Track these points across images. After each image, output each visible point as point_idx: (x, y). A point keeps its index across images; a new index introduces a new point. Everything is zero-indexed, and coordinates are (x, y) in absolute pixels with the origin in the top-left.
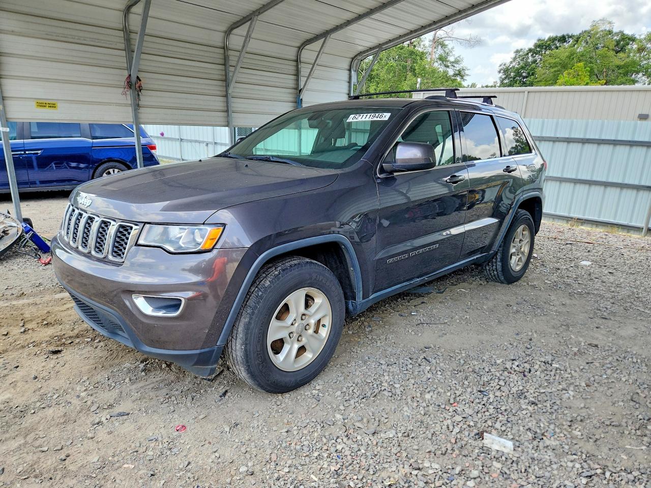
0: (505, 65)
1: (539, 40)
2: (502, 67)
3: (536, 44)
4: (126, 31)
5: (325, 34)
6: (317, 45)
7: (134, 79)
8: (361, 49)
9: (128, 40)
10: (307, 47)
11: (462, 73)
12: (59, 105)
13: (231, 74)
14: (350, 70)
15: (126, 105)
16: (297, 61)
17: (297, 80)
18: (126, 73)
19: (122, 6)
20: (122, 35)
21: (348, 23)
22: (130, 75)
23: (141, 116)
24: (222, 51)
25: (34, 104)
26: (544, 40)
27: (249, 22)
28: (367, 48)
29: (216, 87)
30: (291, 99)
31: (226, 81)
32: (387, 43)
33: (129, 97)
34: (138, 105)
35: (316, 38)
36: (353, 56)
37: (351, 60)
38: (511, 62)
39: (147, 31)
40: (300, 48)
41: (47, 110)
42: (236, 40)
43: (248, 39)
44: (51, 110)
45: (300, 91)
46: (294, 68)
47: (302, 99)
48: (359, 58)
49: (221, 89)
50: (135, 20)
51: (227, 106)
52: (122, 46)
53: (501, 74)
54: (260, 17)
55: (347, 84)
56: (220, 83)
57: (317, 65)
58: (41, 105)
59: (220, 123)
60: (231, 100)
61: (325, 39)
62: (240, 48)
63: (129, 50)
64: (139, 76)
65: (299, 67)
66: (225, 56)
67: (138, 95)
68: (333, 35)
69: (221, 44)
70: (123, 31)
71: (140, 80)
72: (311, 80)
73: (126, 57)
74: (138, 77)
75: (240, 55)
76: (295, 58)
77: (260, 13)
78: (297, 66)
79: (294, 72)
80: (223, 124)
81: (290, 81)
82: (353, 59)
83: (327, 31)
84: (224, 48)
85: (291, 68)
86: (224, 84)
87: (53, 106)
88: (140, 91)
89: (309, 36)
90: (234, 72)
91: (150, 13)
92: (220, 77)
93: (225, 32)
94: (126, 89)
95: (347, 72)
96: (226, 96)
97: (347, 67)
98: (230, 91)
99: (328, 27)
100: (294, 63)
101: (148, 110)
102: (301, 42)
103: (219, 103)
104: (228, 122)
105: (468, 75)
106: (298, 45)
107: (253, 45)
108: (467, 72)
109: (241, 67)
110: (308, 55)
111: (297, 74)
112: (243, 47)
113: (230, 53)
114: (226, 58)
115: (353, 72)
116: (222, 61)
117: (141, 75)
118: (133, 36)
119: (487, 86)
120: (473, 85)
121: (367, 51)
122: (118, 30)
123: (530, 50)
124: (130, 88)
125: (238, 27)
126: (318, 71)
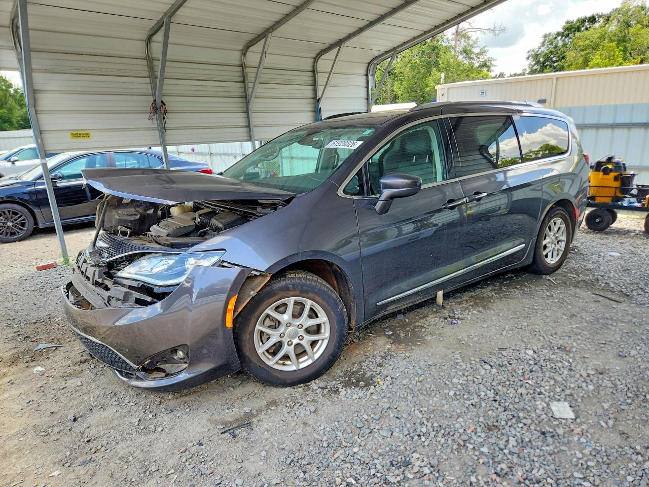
0: (533, 51)
1: (567, 23)
2: (530, 53)
3: (564, 26)
4: (149, 59)
5: (339, 43)
6: (332, 54)
7: (159, 103)
8: (377, 53)
9: (151, 68)
10: (323, 57)
11: (488, 64)
12: (92, 134)
13: (250, 90)
14: (367, 75)
15: (153, 129)
16: (314, 71)
17: (315, 90)
18: (151, 99)
19: (145, 37)
20: (146, 63)
21: (361, 30)
22: (155, 100)
23: (167, 138)
24: (239, 69)
25: (69, 134)
26: (573, 22)
27: (264, 39)
28: (382, 52)
29: (236, 104)
30: (311, 109)
31: (246, 98)
32: (401, 45)
33: (155, 121)
34: (164, 128)
35: (331, 47)
36: (369, 61)
37: (367, 65)
38: (540, 48)
39: (168, 57)
40: (316, 59)
41: (81, 139)
42: (253, 57)
43: (264, 56)
44: (86, 139)
45: (319, 100)
46: (311, 79)
47: (320, 108)
48: (375, 62)
49: (241, 105)
50: (157, 48)
51: (249, 122)
52: (147, 74)
53: (529, 61)
54: (275, 33)
55: (365, 89)
56: (240, 100)
57: (333, 73)
58: (76, 136)
59: (243, 138)
60: (252, 115)
61: (340, 48)
62: (257, 64)
63: (152, 76)
64: (163, 100)
65: (316, 77)
66: (243, 74)
67: (164, 118)
68: (347, 43)
69: (238, 63)
70: (146, 59)
71: (165, 105)
72: (328, 88)
73: (151, 83)
74: (162, 102)
75: (258, 71)
76: (310, 68)
77: (273, 30)
78: (314, 76)
79: (311, 82)
80: (246, 138)
81: (308, 91)
82: (369, 64)
83: (341, 40)
84: (242, 66)
85: (308, 78)
86: (244, 100)
87: (86, 136)
88: (166, 115)
89: (324, 47)
90: (253, 88)
91: (170, 41)
92: (240, 94)
93: (242, 50)
94: (152, 114)
95: (365, 77)
96: (247, 112)
97: (365, 73)
98: (250, 107)
99: (342, 36)
100: (311, 74)
101: (174, 132)
102: (317, 52)
103: (240, 119)
104: (250, 136)
105: (494, 66)
106: (314, 55)
107: (269, 61)
108: (493, 63)
109: (260, 83)
110: (324, 64)
111: (314, 84)
112: (260, 63)
113: (248, 70)
114: (244, 75)
115: (370, 77)
116: (240, 79)
117: (165, 99)
118: (156, 63)
119: (515, 75)
120: (502, 75)
121: (383, 55)
122: (142, 59)
123: (558, 34)
124: (156, 112)
125: (254, 45)
126: (334, 79)
